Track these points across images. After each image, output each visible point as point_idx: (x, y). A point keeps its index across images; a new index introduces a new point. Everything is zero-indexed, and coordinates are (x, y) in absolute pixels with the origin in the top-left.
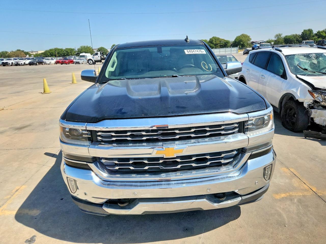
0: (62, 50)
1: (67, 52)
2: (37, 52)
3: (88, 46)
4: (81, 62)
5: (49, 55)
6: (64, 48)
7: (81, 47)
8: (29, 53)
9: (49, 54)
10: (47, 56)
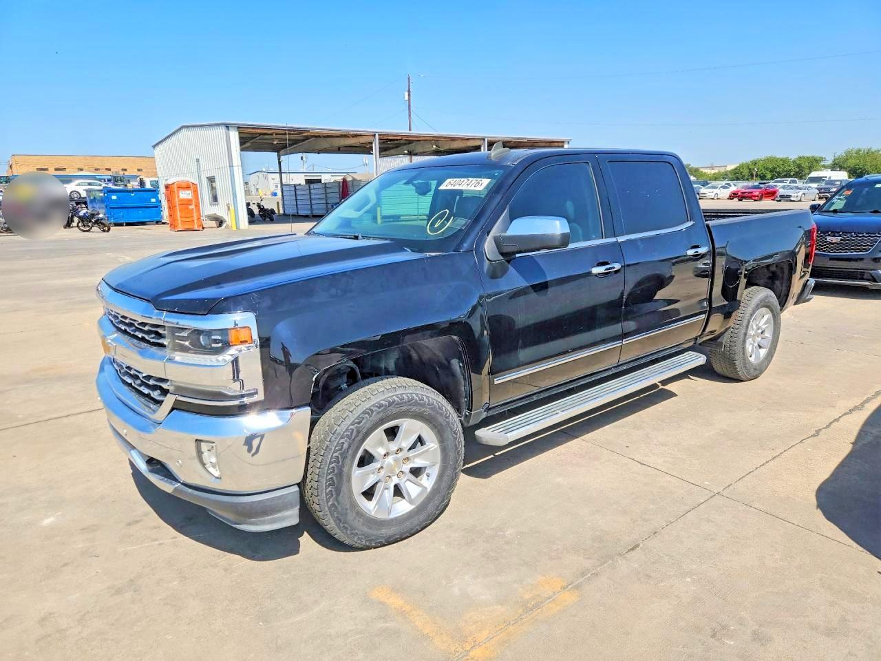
0: (784, 161)
1: (799, 166)
2: (724, 168)
3: (874, 149)
4: (796, 195)
5: (744, 176)
6: (793, 157)
7: (848, 153)
8: (701, 170)
9: (746, 172)
10: (740, 176)
